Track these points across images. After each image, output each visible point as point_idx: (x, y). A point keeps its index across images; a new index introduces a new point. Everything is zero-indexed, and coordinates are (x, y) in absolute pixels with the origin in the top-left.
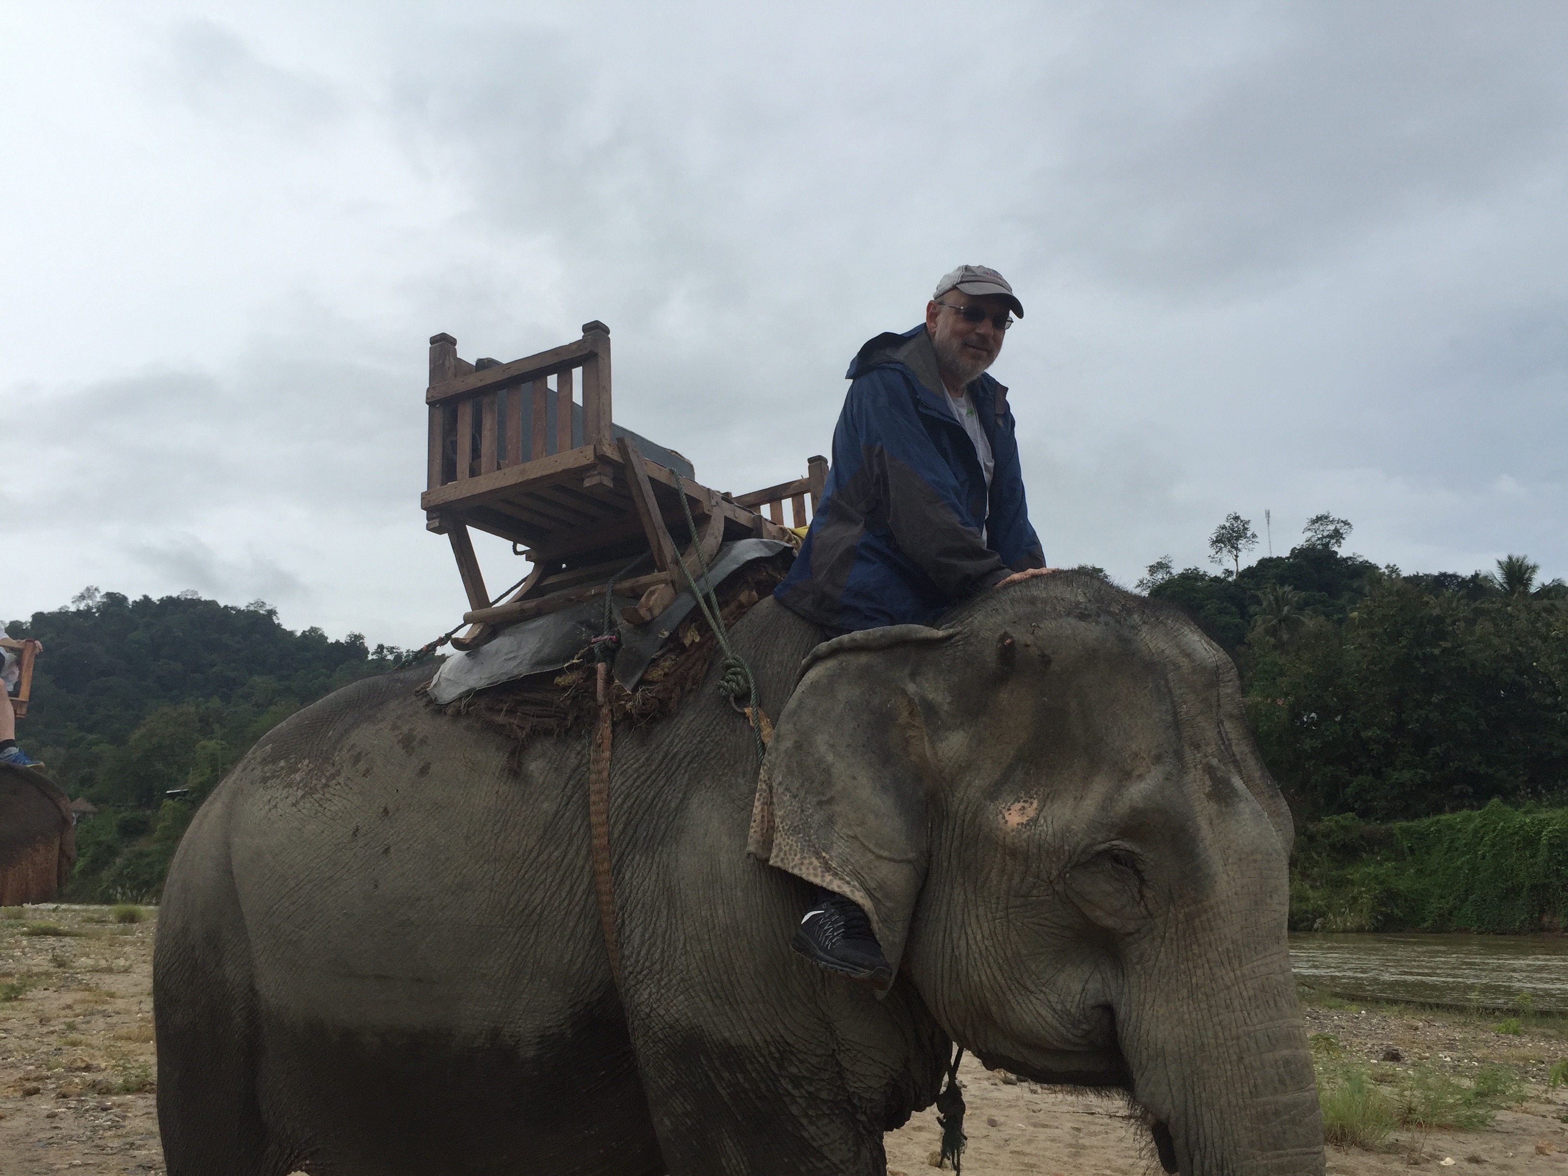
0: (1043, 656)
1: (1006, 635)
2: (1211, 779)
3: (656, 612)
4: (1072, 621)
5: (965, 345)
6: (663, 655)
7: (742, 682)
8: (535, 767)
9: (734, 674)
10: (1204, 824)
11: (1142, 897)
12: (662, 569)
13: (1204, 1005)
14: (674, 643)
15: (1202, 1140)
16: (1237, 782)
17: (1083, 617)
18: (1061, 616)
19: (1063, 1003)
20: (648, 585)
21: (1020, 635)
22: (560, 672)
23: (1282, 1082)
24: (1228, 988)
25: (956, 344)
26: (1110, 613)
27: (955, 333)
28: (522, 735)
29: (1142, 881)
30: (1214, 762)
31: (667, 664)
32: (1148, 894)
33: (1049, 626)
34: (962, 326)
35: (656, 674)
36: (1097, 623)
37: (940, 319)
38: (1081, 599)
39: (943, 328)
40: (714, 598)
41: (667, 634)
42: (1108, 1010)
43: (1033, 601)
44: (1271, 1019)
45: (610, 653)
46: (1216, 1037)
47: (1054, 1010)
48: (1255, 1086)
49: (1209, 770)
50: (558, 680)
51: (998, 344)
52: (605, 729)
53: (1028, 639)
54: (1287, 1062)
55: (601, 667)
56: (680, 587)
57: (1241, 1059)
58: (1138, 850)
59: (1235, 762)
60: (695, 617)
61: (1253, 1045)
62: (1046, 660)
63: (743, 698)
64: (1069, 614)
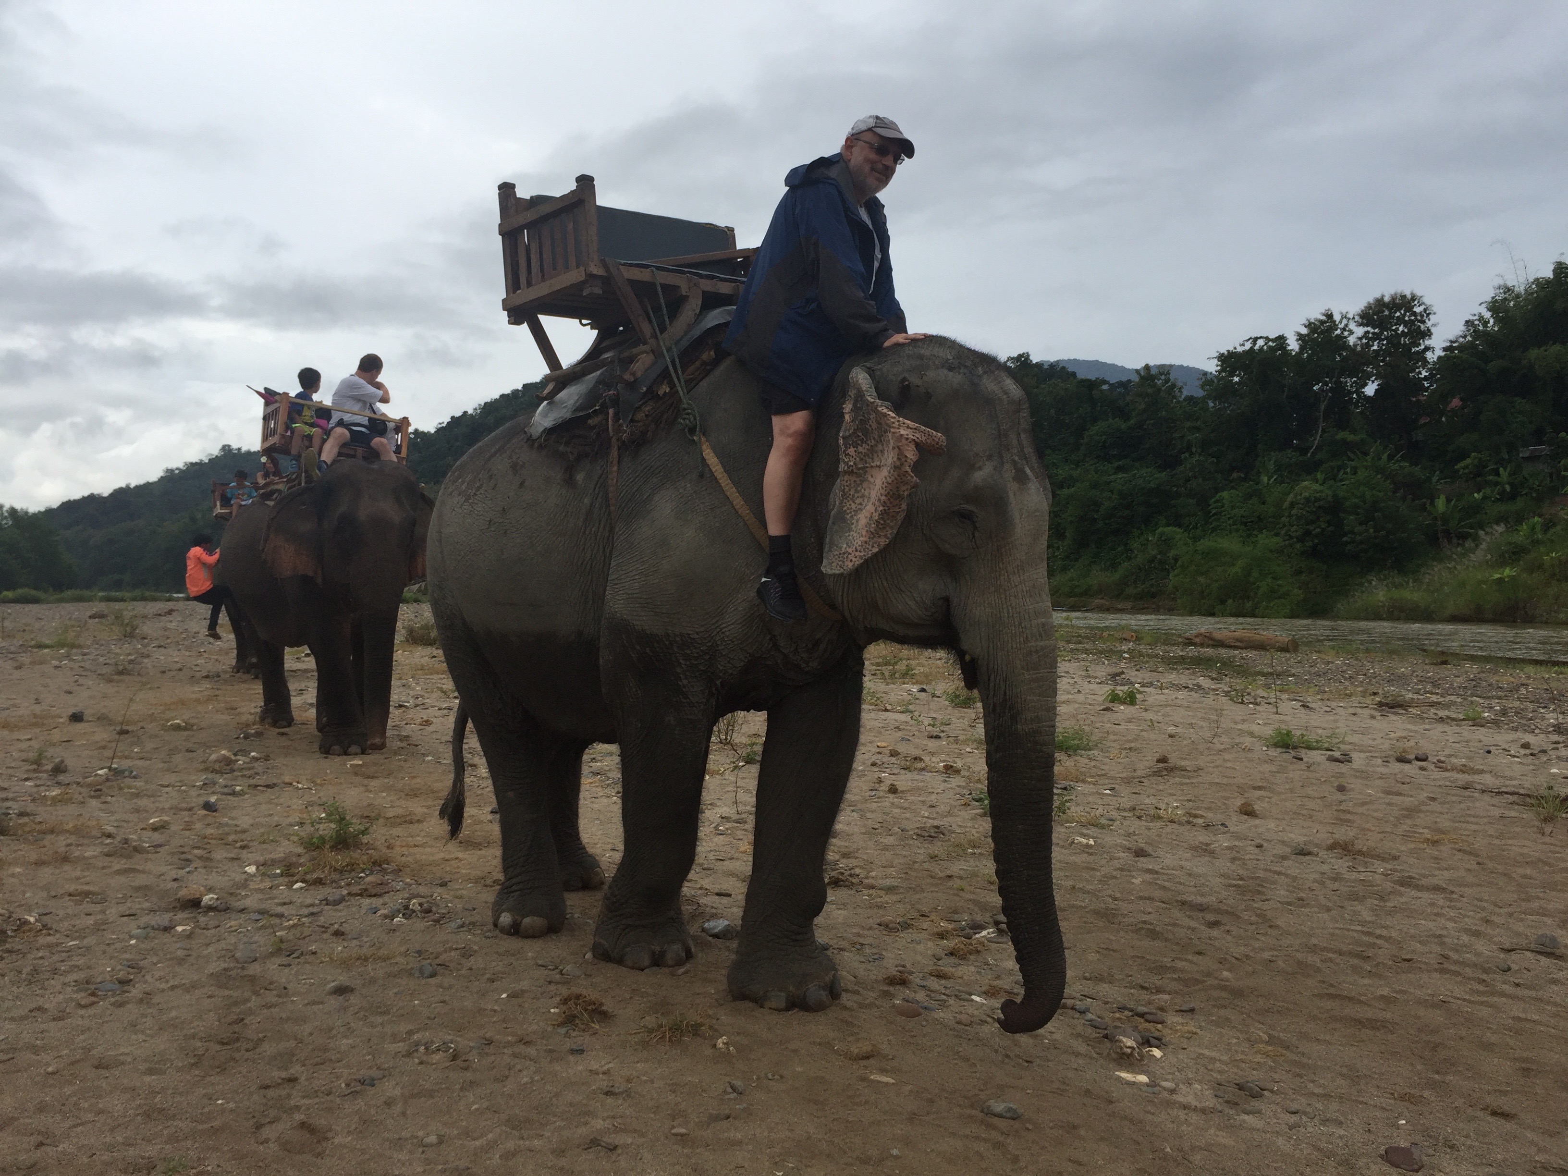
0: (928, 393)
1: (904, 380)
2: (1015, 469)
3: (639, 374)
4: (945, 371)
5: (873, 169)
6: (643, 404)
7: (692, 419)
8: (580, 477)
9: (688, 414)
10: (1011, 495)
11: (974, 537)
12: (645, 343)
13: (1003, 596)
14: (651, 394)
15: (996, 667)
16: (1028, 471)
17: (951, 369)
18: (938, 368)
19: (921, 598)
20: (637, 355)
21: (914, 380)
22: (589, 416)
23: (1040, 635)
24: (1016, 586)
25: (867, 168)
26: (966, 367)
27: (867, 160)
28: (572, 458)
29: (975, 528)
30: (1017, 458)
31: (647, 409)
32: (977, 534)
33: (931, 374)
34: (873, 156)
35: (640, 416)
36: (959, 373)
37: (856, 150)
38: (949, 357)
39: (857, 157)
40: (677, 361)
41: (645, 389)
42: (947, 600)
43: (921, 357)
44: (1037, 603)
45: (615, 402)
46: (1008, 613)
47: (917, 602)
48: (1027, 637)
49: (1014, 463)
50: (590, 421)
51: (893, 171)
52: (614, 452)
53: (919, 382)
54: (1044, 625)
55: (611, 411)
56: (657, 353)
57: (1020, 624)
58: (976, 510)
59: (1026, 458)
60: (665, 376)
61: (1027, 616)
62: (928, 396)
63: (692, 430)
64: (943, 367)
